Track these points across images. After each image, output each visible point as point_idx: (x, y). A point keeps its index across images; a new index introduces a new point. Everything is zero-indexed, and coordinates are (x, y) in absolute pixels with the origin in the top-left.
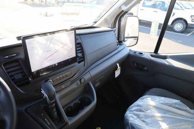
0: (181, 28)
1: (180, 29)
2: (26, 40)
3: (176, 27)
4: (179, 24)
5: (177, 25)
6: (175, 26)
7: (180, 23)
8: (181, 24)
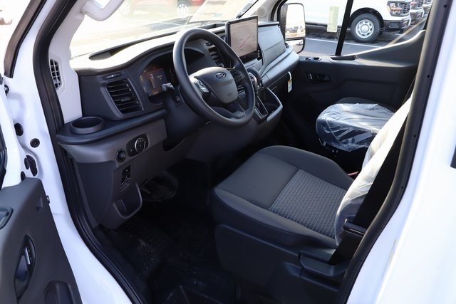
0: (370, 31)
1: (368, 34)
2: (231, 25)
3: (359, 30)
4: (364, 23)
5: (360, 26)
6: (357, 27)
7: (366, 20)
8: (368, 23)
